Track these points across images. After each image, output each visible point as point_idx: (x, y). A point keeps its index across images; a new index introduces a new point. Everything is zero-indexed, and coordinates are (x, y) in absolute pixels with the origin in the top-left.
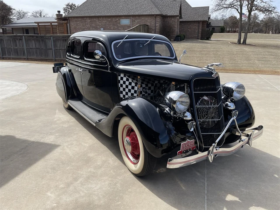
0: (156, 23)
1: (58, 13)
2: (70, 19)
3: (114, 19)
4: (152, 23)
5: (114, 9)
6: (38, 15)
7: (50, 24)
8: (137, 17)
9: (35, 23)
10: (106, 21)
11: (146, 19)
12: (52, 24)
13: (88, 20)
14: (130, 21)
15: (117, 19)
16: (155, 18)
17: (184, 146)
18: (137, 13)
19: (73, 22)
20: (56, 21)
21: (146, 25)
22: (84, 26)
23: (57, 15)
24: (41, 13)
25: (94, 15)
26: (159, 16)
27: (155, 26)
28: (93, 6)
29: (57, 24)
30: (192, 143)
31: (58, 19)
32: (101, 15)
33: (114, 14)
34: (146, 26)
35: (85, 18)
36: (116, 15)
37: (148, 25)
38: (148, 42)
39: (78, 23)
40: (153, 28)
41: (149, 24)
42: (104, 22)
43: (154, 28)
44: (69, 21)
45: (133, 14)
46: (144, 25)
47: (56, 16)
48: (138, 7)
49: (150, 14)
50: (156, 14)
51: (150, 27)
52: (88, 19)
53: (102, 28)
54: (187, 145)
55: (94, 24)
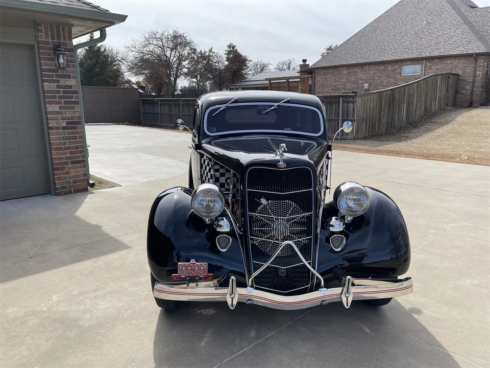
0: (475, 69)
1: (302, 63)
2: (316, 71)
3: (390, 68)
4: (468, 71)
5: (393, 48)
6: (285, 67)
7: (285, 80)
8: (436, 61)
9: (266, 79)
10: (374, 71)
11: (456, 62)
12: (290, 80)
13: (345, 72)
14: (422, 68)
15: (396, 67)
16: (476, 60)
17: (184, 268)
18: (436, 54)
19: (320, 76)
20: (298, 75)
21: (452, 74)
22: (336, 81)
23: (301, 66)
24: (290, 64)
25: (354, 62)
26: (483, 57)
27: (475, 76)
28: (355, 48)
29: (299, 80)
30: (202, 268)
31: (301, 72)
32: (368, 60)
33: (392, 58)
34: (451, 76)
35: (340, 69)
36: (395, 58)
37: (458, 75)
38: (272, 108)
39: (328, 76)
40: (469, 80)
41: (460, 73)
42: (371, 72)
43: (471, 80)
44: (313, 75)
45: (428, 55)
46: (446, 74)
47: (299, 68)
48: (440, 42)
49: (465, 53)
50: (478, 51)
51: (461, 78)
52: (344, 69)
53: (367, 83)
54: (189, 268)
55: (353, 77)
